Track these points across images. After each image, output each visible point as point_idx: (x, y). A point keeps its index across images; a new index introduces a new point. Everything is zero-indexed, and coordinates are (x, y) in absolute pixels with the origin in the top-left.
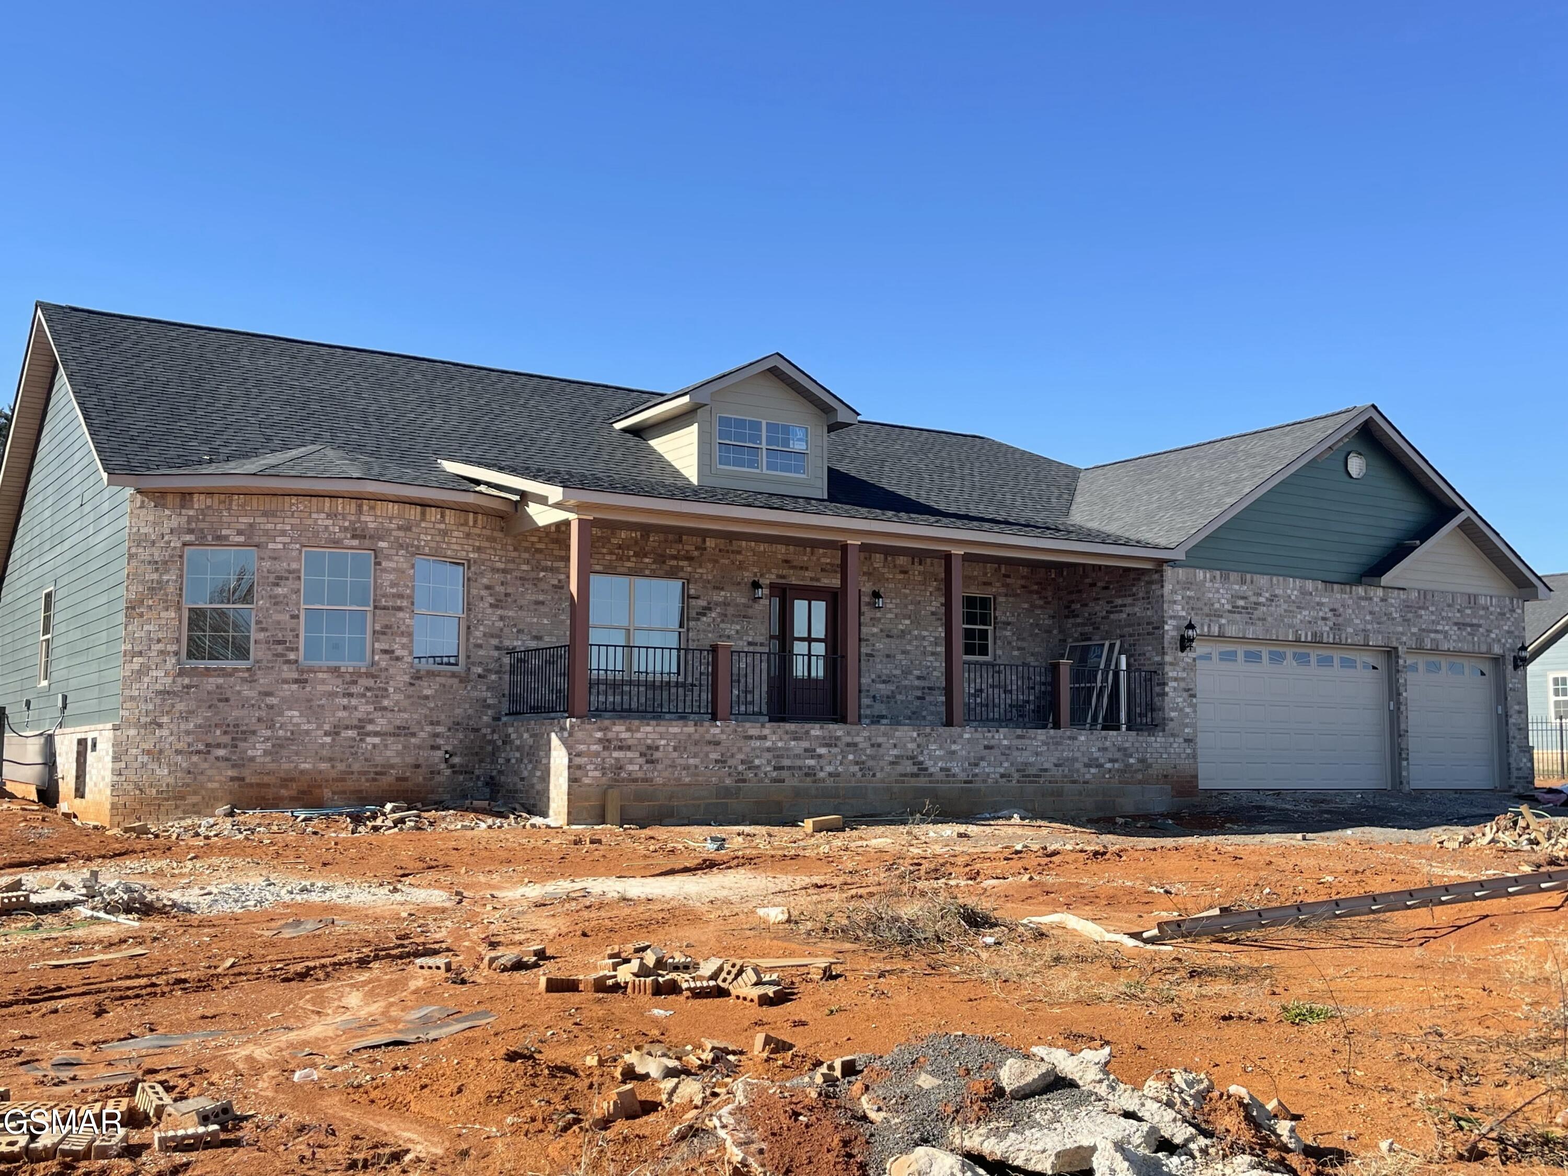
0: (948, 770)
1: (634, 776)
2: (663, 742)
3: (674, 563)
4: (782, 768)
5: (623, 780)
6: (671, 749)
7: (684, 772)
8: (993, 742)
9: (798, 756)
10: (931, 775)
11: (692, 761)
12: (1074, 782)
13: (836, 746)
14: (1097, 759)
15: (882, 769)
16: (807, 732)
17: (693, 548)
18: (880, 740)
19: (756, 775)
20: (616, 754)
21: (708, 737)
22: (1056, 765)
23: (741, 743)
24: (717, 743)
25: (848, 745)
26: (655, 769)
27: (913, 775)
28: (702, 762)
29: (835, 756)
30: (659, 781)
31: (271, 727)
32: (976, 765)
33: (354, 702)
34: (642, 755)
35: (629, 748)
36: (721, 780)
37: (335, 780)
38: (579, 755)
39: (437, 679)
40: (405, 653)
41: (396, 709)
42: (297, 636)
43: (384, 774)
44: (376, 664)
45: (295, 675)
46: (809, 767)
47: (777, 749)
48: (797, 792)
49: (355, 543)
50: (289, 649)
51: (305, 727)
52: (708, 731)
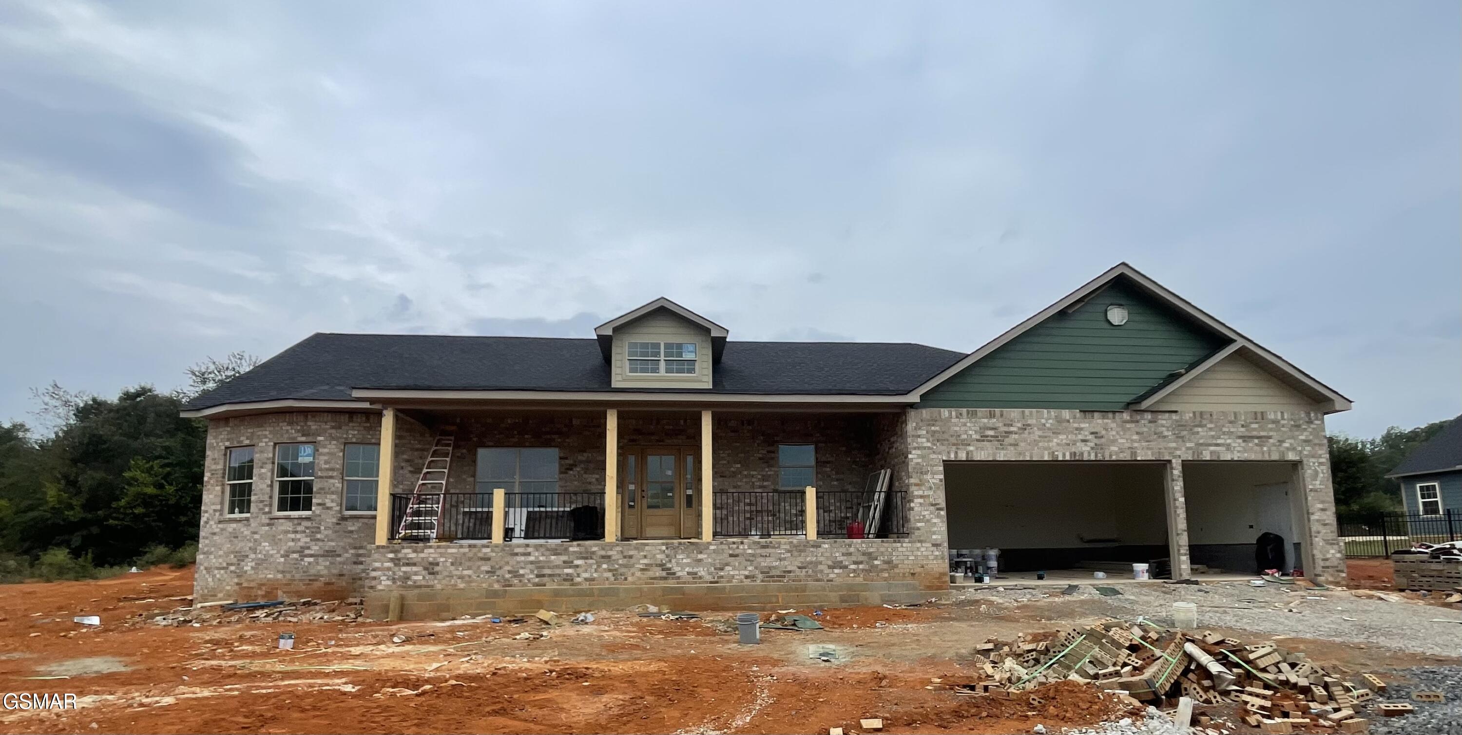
0: (696, 574)
1: (418, 584)
2: (442, 560)
3: (548, 436)
4: (544, 576)
5: (410, 586)
6: (448, 564)
7: (459, 581)
8: (737, 552)
9: (557, 567)
10: (679, 578)
11: (466, 572)
12: (818, 581)
13: (591, 558)
14: (841, 562)
15: (633, 574)
16: (566, 549)
17: (563, 426)
18: (631, 553)
19: (520, 581)
20: (404, 569)
21: (480, 555)
22: (799, 568)
23: (508, 559)
24: (489, 559)
25: (603, 557)
26: (435, 579)
27: (661, 578)
28: (475, 572)
29: (591, 565)
30: (439, 587)
31: (255, 553)
32: (722, 569)
33: (298, 536)
34: (426, 569)
35: (414, 564)
36: (491, 585)
37: (286, 585)
38: (374, 570)
39: (360, 520)
40: (334, 504)
41: (326, 540)
42: (271, 497)
43: (316, 580)
44: (314, 512)
45: (267, 521)
46: (567, 574)
47: (540, 562)
48: (556, 593)
49: (303, 439)
50: (266, 505)
51: (271, 552)
52: (480, 551)
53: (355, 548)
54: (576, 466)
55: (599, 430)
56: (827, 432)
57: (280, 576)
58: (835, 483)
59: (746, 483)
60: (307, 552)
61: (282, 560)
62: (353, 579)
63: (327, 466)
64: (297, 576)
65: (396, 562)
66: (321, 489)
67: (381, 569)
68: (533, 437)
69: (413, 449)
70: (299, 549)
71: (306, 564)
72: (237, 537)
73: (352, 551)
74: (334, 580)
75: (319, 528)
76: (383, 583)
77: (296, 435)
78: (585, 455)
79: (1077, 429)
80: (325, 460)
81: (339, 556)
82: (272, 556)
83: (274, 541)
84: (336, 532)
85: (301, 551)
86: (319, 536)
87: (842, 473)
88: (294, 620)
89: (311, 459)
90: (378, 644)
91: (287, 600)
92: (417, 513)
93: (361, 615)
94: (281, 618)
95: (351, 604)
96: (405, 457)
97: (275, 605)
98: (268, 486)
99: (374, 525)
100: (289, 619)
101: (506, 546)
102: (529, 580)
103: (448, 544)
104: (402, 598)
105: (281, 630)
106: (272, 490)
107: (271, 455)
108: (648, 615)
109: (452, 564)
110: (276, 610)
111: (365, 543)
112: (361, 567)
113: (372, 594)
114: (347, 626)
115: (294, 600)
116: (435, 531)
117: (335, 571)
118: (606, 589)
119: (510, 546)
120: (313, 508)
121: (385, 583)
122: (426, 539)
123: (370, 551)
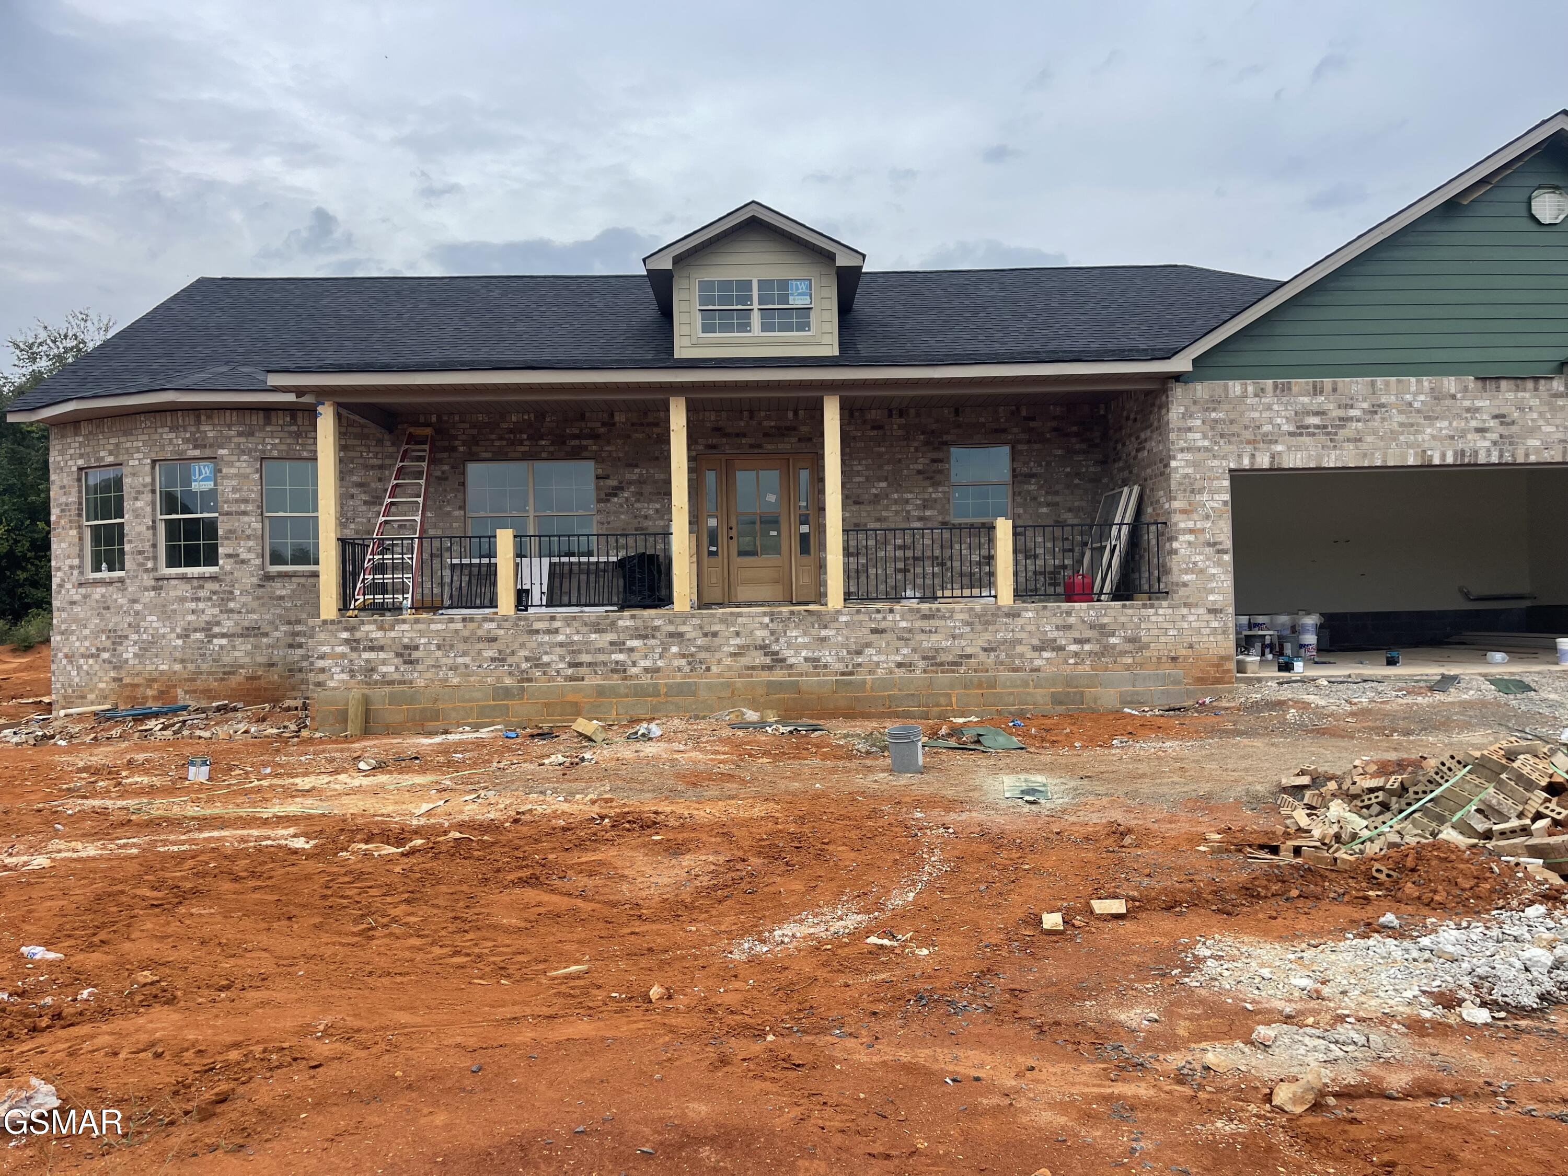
0: (817, 660)
1: (388, 678)
2: (423, 641)
3: (577, 442)
4: (580, 664)
5: (376, 682)
6: (433, 648)
7: (451, 673)
8: (883, 625)
9: (600, 650)
10: (791, 666)
11: (460, 660)
12: (1016, 670)
13: (653, 637)
14: (1055, 640)
15: (719, 662)
16: (613, 624)
17: (599, 424)
18: (715, 628)
19: (545, 673)
20: (366, 655)
21: (480, 633)
22: (985, 650)
23: (525, 638)
24: (494, 640)
25: (671, 635)
26: (415, 670)
27: (764, 668)
28: (473, 660)
29: (653, 648)
30: (421, 682)
31: (138, 632)
32: (859, 653)
33: (201, 605)
34: (399, 655)
35: (382, 648)
36: (499, 679)
37: (187, 680)
38: (322, 657)
39: (294, 579)
40: (252, 556)
41: (244, 611)
42: (154, 546)
43: (233, 673)
44: (222, 568)
45: (153, 583)
46: (617, 663)
47: (572, 643)
48: (601, 691)
49: (197, 453)
50: (147, 559)
51: (162, 631)
52: (480, 627)
53: (289, 623)
54: (622, 489)
55: (656, 430)
56: (1032, 424)
57: (177, 667)
58: (1044, 510)
59: (897, 512)
60: (216, 630)
61: (180, 642)
62: (290, 670)
63: (237, 496)
64: (205, 667)
65: (353, 644)
66: (230, 531)
67: (332, 656)
68: (552, 444)
69: (368, 467)
70: (203, 625)
71: (217, 648)
72: (108, 608)
73: (284, 628)
74: (260, 673)
75: (232, 593)
76: (335, 677)
77: (184, 447)
78: (637, 471)
79: (1468, 410)
80: (233, 487)
81: (266, 635)
82: (164, 636)
83: (166, 615)
84: (258, 598)
85: (207, 629)
86: (232, 605)
87: (1057, 493)
88: (207, 734)
89: (210, 485)
90: (336, 772)
91: (193, 704)
92: (380, 568)
93: (306, 726)
94: (186, 733)
95: (289, 709)
96: (355, 478)
97: (175, 711)
98: (148, 528)
99: (316, 586)
100: (198, 733)
101: (519, 619)
102: (558, 672)
103: (430, 615)
104: (366, 701)
105: (187, 751)
106: (155, 534)
107: (148, 480)
108: (744, 726)
109: (439, 647)
110: (176, 719)
111: (304, 616)
112: (300, 652)
113: (317, 694)
114: (286, 743)
115: (204, 704)
116: (409, 596)
117: (260, 659)
118: (679, 684)
119: (526, 619)
120: (221, 562)
121: (338, 678)
122: (397, 609)
123: (313, 628)
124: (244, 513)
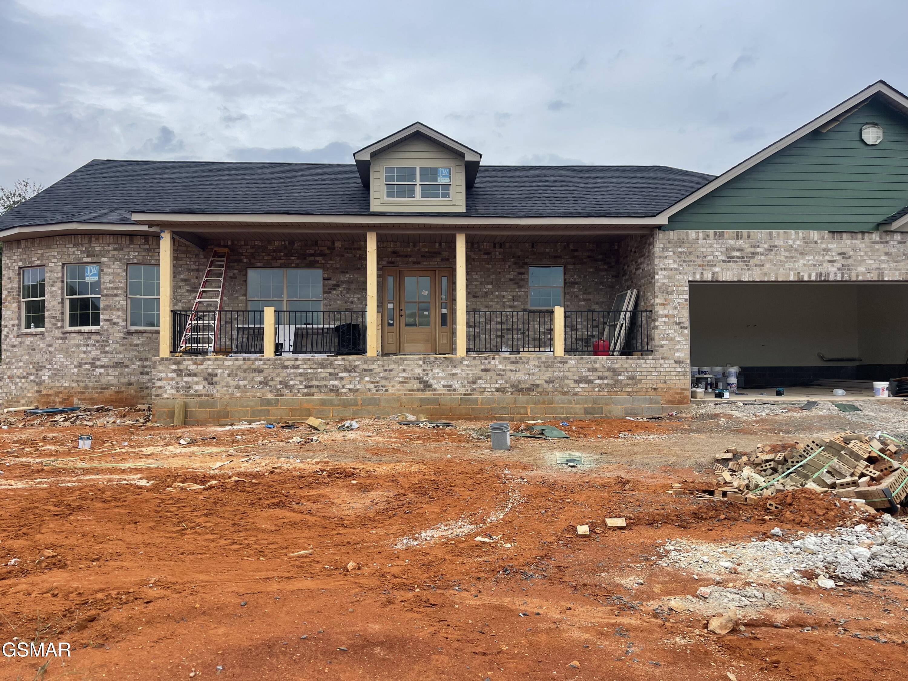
0: (450, 386)
1: (199, 392)
2: (220, 371)
3: (312, 258)
4: (312, 387)
5: (192, 395)
6: (226, 375)
7: (235, 390)
8: (489, 367)
9: (324, 379)
10: (435, 390)
11: (241, 383)
12: (564, 394)
13: (355, 371)
14: (587, 377)
15: (393, 386)
16: (331, 363)
17: (326, 248)
18: (391, 367)
19: (291, 391)
20: (186, 379)
21: (254, 367)
22: (547, 382)
23: (280, 371)
24: (262, 371)
25: (365, 370)
26: (214, 388)
27: (419, 390)
28: (249, 383)
29: (354, 378)
30: (218, 395)
31: (51, 364)
32: (474, 383)
33: (89, 349)
34: (205, 379)
35: (195, 375)
36: (263, 394)
37: (79, 392)
38: (160, 380)
39: (144, 335)
40: (120, 320)
41: (114, 352)
42: (62, 313)
43: (107, 389)
44: (102, 327)
45: (61, 335)
46: (333, 386)
47: (307, 374)
48: (324, 403)
49: (89, 260)
50: (58, 321)
51: (65, 363)
52: (253, 364)
53: (141, 360)
54: (338, 286)
55: (359, 252)
56: (576, 254)
57: (74, 385)
58: (582, 303)
59: (498, 303)
60: (98, 363)
61: (76, 370)
62: (141, 388)
63: (112, 285)
64: (90, 385)
65: (179, 372)
66: (107, 306)
67: (167, 379)
68: (298, 259)
69: (189, 270)
70: (90, 360)
71: (98, 374)
72: (34, 350)
73: (138, 363)
74: (123, 389)
75: (107, 342)
76: (168, 391)
77: (82, 256)
78: (347, 275)
79: (824, 250)
80: (110, 280)
81: (127, 367)
82: (66, 366)
83: (68, 354)
84: (123, 345)
85: (92, 363)
86: (107, 349)
87: (589, 293)
88: (90, 424)
89: (96, 278)
90: (166, 445)
91: (83, 407)
92: (196, 329)
93: (149, 420)
94: (78, 422)
95: (139, 410)
96: (182, 277)
97: (72, 411)
98: (59, 303)
99: (157, 339)
100: (85, 423)
101: (277, 359)
102: (299, 391)
103: (225, 357)
104: (186, 405)
105: (78, 432)
106: (63, 307)
107: (60, 275)
108: (407, 423)
109: (229, 375)
110: (72, 415)
111: (150, 356)
112: (147, 377)
113: (157, 401)
114: (138, 429)
115: (89, 406)
116: (213, 345)
117: (123, 381)
118: (369, 399)
119: (280, 359)
120: (101, 324)
121: (169, 392)
122: (205, 353)
123: (155, 362)
124: (116, 295)
